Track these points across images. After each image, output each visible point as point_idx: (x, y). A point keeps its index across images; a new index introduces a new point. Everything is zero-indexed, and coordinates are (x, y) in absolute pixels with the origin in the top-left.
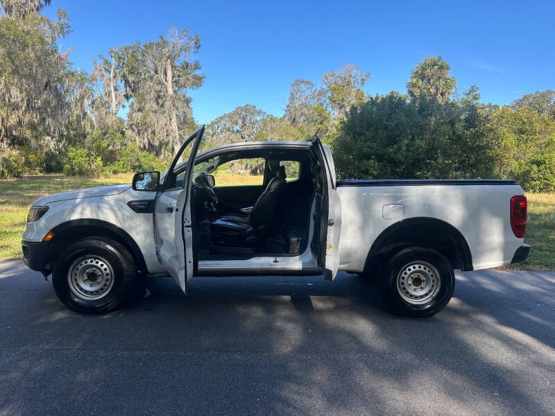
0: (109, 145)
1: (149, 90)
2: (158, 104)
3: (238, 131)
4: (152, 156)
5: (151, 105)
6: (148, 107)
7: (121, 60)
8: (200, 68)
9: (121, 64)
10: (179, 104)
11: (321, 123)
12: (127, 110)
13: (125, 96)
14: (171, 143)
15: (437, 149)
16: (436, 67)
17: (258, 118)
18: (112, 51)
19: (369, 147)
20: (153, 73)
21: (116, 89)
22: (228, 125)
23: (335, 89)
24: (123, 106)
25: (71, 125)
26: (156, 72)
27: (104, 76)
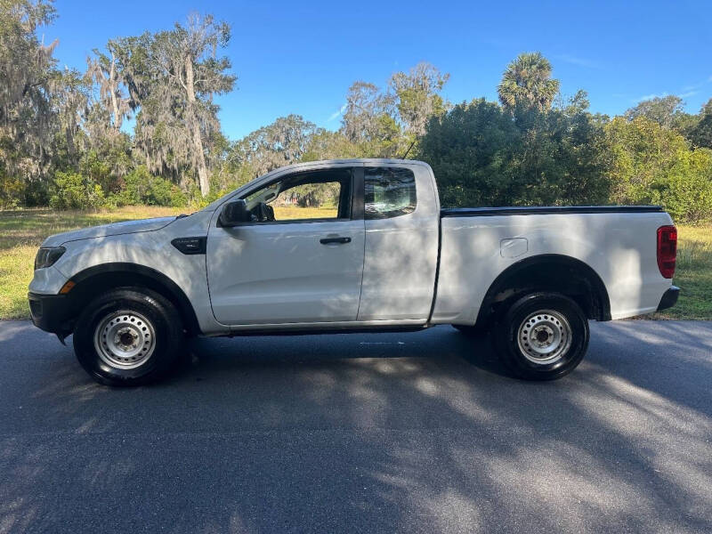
0: (110, 170)
1: (164, 96)
2: (174, 114)
3: (279, 150)
4: (167, 182)
5: (165, 116)
6: (161, 118)
7: (124, 56)
8: (230, 67)
9: (123, 61)
10: (203, 114)
11: (388, 139)
12: (134, 122)
13: (130, 103)
14: (194, 165)
15: (539, 171)
16: (534, 67)
17: (306, 133)
18: (110, 44)
19: (455, 169)
20: (167, 73)
21: (118, 95)
22: (267, 142)
23: (406, 95)
24: (128, 118)
25: (59, 142)
26: (172, 72)
27: (101, 77)
